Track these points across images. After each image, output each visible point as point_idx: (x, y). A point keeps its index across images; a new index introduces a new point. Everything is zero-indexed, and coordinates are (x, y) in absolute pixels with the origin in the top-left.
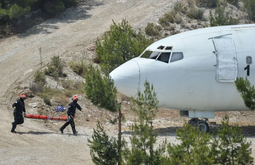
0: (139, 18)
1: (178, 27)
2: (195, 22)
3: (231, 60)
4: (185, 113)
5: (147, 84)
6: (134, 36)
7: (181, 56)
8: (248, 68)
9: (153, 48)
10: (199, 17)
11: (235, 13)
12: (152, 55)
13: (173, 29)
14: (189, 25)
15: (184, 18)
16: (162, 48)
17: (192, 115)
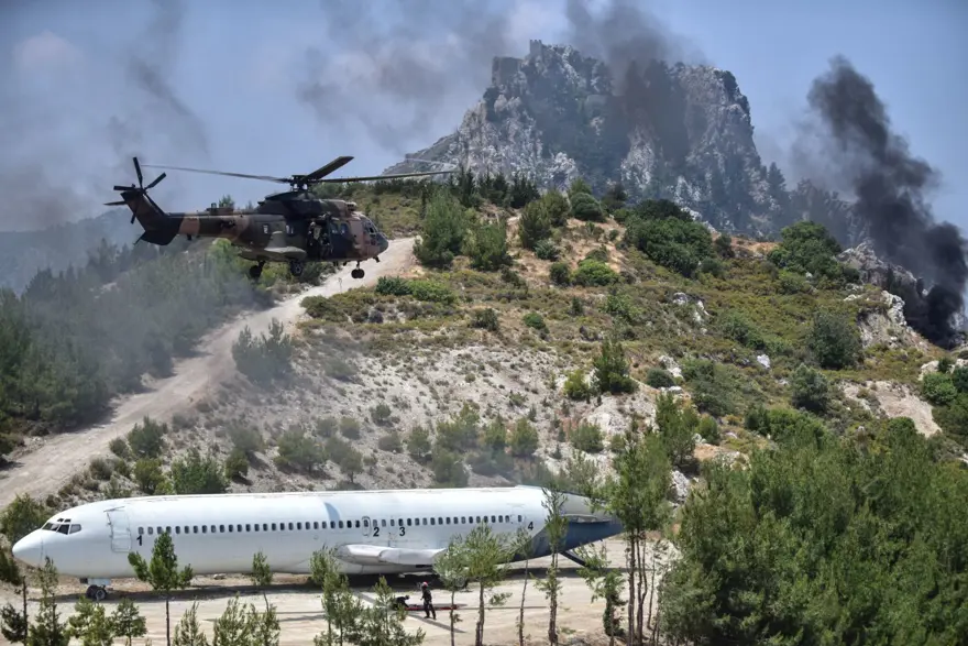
0: (40, 491)
1: (76, 498)
2: (91, 494)
3: (125, 531)
4: (84, 580)
5: (47, 558)
6: (37, 507)
7: (78, 528)
8: (140, 538)
9: (54, 520)
10: (95, 488)
11: (128, 484)
12: (53, 527)
13: (71, 500)
14: (86, 496)
15: (81, 490)
16: (61, 520)
17: (90, 583)
